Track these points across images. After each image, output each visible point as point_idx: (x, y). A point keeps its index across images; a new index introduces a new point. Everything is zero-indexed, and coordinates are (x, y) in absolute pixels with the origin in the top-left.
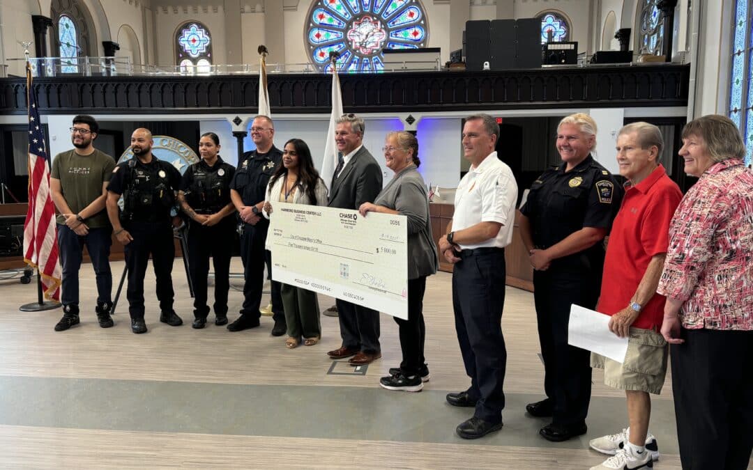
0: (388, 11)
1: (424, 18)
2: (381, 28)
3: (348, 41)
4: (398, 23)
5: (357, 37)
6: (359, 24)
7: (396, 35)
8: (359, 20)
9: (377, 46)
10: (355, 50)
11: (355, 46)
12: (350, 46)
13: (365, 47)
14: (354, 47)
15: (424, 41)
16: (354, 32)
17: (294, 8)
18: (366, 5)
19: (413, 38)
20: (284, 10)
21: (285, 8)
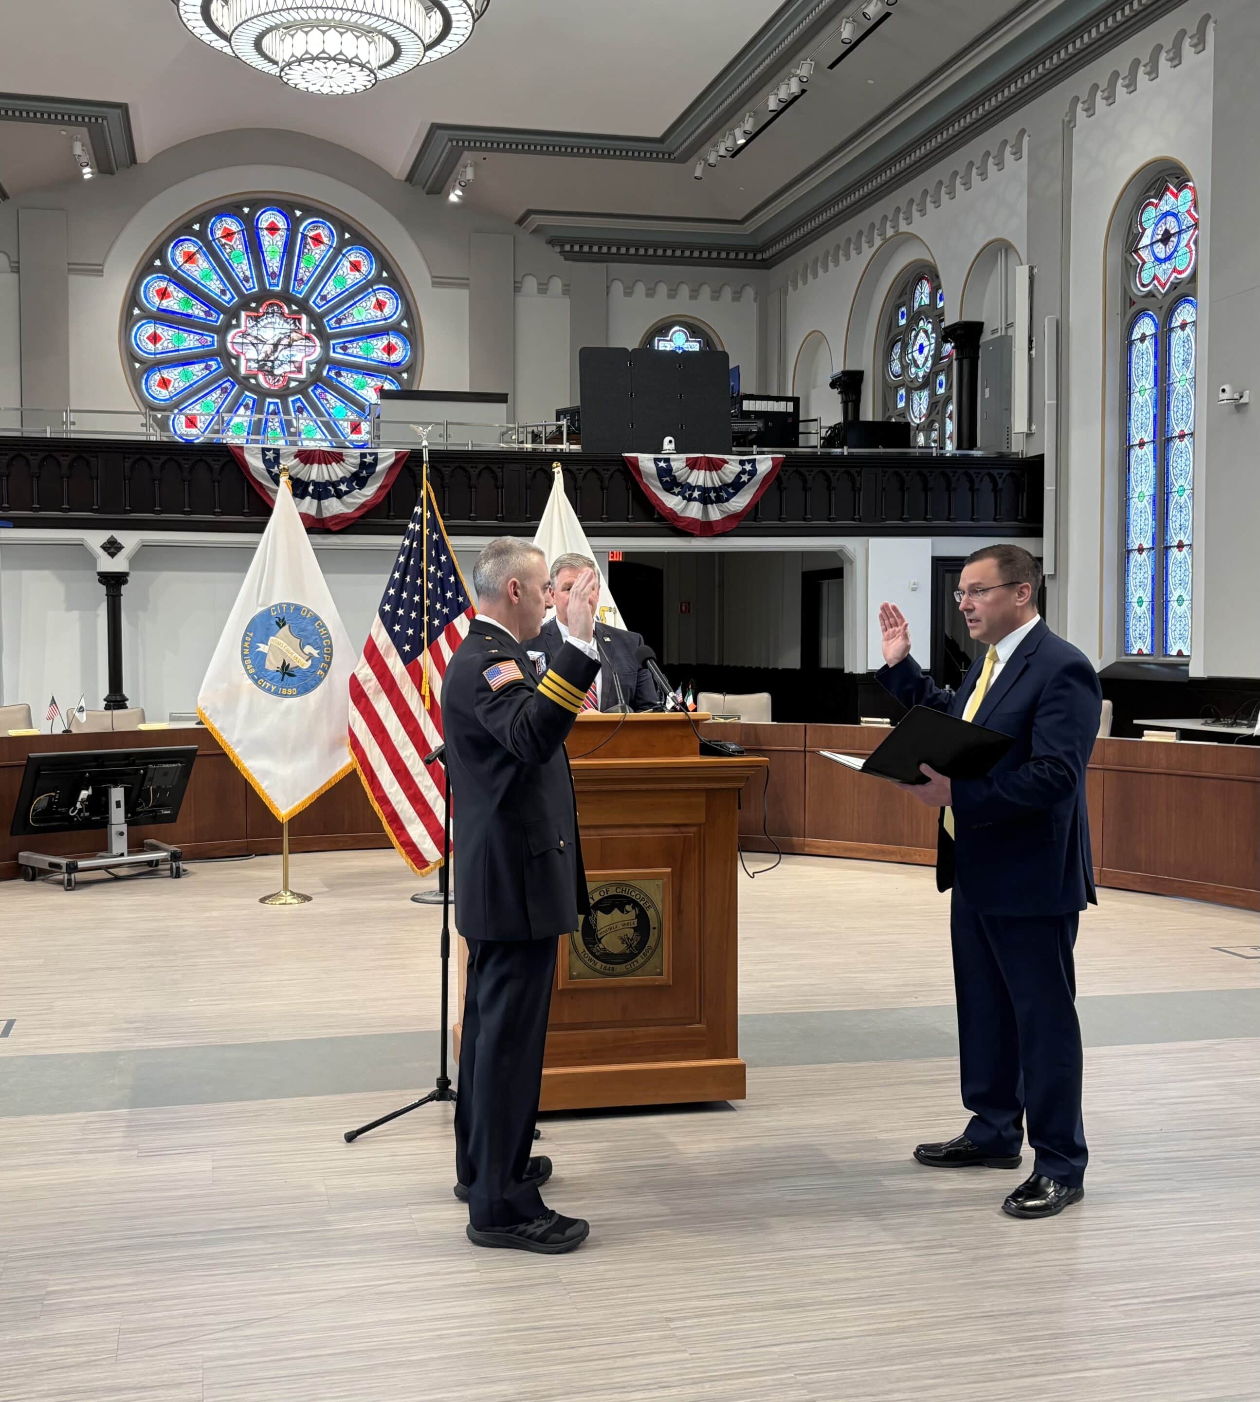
0: (324, 292)
1: (409, 313)
2: (310, 331)
3: (229, 356)
4: (349, 321)
5: (252, 347)
6: (257, 319)
7: (345, 348)
8: (256, 310)
9: (299, 370)
10: (247, 378)
11: (248, 368)
12: (237, 368)
13: (271, 373)
14: (243, 371)
15: (411, 368)
16: (245, 335)
17: (97, 271)
18: (273, 275)
19: (385, 357)
20: (69, 270)
21: (71, 267)
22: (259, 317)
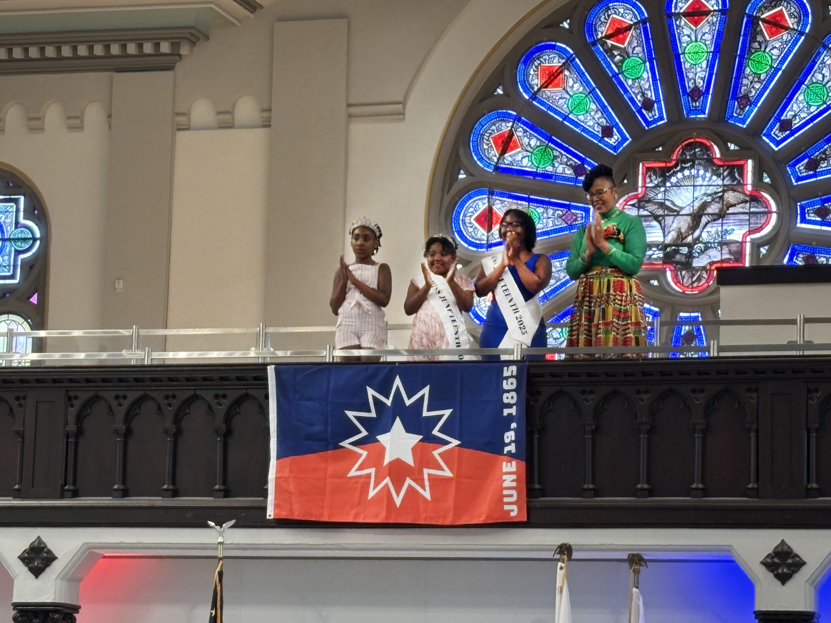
0: (787, 116)
6: (664, 173)
7: (823, 213)
9: (738, 257)
17: (393, 110)
18: (695, 93)
20: (350, 116)
21: (353, 110)
22: (669, 169)
